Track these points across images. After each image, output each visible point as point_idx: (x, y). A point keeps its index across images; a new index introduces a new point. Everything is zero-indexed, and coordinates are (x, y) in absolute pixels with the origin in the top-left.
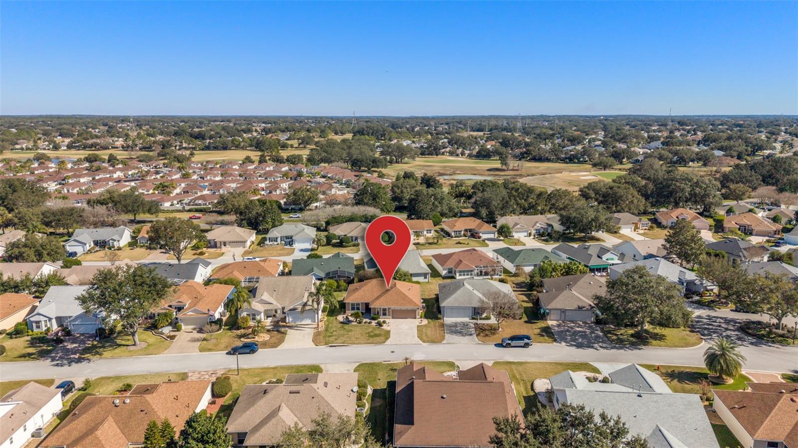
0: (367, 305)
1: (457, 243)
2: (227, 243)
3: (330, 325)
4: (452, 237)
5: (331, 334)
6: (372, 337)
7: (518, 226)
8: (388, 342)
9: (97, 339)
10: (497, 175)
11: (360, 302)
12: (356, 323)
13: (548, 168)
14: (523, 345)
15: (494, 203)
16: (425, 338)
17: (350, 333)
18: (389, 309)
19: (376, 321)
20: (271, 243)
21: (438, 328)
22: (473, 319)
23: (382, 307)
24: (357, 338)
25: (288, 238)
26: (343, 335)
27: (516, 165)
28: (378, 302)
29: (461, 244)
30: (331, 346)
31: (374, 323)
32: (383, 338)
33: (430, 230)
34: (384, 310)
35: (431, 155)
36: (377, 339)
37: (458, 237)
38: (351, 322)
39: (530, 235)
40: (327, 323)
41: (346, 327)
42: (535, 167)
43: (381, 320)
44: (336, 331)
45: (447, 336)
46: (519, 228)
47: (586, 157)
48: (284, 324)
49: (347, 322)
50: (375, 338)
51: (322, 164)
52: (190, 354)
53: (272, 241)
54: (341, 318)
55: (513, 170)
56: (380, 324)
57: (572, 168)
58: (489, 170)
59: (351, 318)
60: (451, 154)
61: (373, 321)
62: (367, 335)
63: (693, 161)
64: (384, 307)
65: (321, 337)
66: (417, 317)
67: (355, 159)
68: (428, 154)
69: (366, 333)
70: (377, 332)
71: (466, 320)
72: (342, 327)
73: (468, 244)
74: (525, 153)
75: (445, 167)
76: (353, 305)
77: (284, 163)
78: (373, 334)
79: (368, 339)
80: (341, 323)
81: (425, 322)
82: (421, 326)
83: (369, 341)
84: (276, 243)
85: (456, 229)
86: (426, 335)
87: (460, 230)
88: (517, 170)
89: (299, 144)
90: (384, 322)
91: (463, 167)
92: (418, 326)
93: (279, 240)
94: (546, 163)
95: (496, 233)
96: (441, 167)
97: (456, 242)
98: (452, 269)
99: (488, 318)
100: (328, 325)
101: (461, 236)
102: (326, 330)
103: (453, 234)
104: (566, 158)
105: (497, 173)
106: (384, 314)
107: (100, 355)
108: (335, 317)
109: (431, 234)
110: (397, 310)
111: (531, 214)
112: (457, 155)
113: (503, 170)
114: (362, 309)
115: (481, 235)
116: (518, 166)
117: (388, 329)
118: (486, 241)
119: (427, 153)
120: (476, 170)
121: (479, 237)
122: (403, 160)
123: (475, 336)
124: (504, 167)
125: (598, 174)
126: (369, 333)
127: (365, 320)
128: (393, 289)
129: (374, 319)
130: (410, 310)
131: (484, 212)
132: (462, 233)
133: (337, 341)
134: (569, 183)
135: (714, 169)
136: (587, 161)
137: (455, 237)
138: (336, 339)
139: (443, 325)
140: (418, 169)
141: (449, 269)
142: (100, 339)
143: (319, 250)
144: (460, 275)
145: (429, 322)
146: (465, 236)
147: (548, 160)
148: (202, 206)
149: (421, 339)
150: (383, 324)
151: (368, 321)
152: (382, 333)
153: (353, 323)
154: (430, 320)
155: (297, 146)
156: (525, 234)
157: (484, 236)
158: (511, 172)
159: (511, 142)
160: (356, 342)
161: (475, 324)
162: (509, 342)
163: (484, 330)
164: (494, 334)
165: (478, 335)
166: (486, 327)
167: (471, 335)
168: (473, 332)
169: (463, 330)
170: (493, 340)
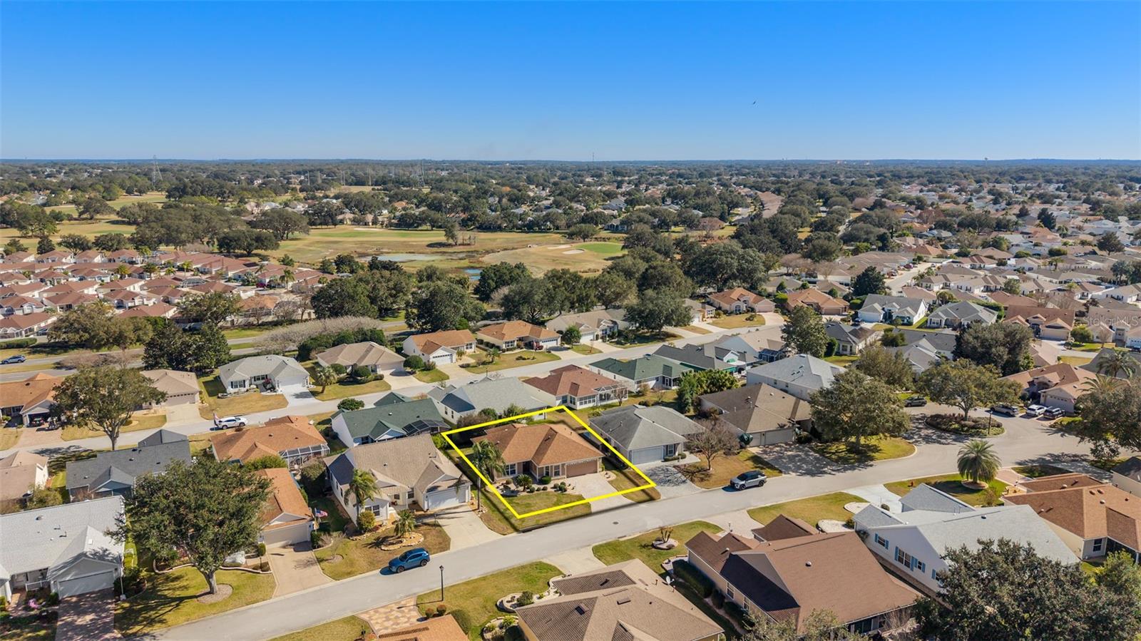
1: (517, 359)
4: (504, 351)
9: (123, 597)
10: (445, 252)
11: (516, 462)
12: (525, 493)
13: (508, 240)
14: (757, 484)
18: (561, 465)
19: (552, 485)
20: (236, 390)
21: (636, 481)
22: (666, 460)
23: (551, 465)
25: (259, 379)
27: (467, 237)
28: (545, 457)
29: (524, 359)
30: (524, 532)
31: (550, 488)
33: (471, 344)
34: (557, 468)
35: (326, 224)
37: (511, 350)
38: (515, 492)
39: (597, 337)
42: (490, 239)
43: (558, 482)
45: (658, 488)
47: (548, 223)
48: (426, 512)
49: (511, 493)
51: (162, 247)
52: (322, 586)
53: (236, 387)
55: (463, 244)
56: (560, 489)
57: (538, 239)
58: (430, 245)
59: (513, 487)
60: (356, 222)
61: (547, 486)
63: (676, 225)
64: (556, 464)
65: (497, 522)
66: (599, 469)
68: (321, 224)
71: (659, 463)
73: (534, 358)
74: (469, 220)
75: (362, 243)
76: (507, 467)
77: (90, 248)
81: (612, 474)
84: (243, 389)
85: (507, 339)
87: (512, 339)
88: (469, 245)
89: (81, 214)
90: (563, 484)
91: (389, 242)
92: (610, 482)
93: (247, 383)
94: (499, 233)
95: (557, 340)
96: (355, 243)
97: (517, 356)
98: (566, 396)
99: (684, 457)
101: (514, 349)
102: (493, 510)
103: (504, 347)
104: (524, 226)
105: (443, 249)
106: (557, 474)
107: (161, 622)
109: (473, 350)
110: (574, 466)
112: (366, 224)
113: (450, 245)
115: (541, 344)
116: (470, 238)
117: (575, 492)
118: (553, 352)
119: (318, 221)
120: (412, 246)
121: (541, 348)
122: (290, 234)
123: (688, 481)
124: (451, 241)
125: (586, 247)
128: (556, 437)
129: (545, 482)
130: (586, 463)
132: (516, 343)
134: (554, 260)
135: (704, 233)
136: (550, 229)
137: (508, 350)
140: (323, 247)
141: (563, 397)
142: (127, 597)
143: (325, 392)
144: (581, 404)
145: (617, 475)
146: (519, 347)
147: (499, 229)
148: (16, 338)
149: (631, 499)
150: (564, 487)
151: (541, 486)
153: (521, 494)
154: (616, 472)
155: (76, 215)
156: (591, 337)
157: (546, 345)
158: (461, 247)
161: (674, 467)
162: (743, 482)
163: (693, 473)
164: (709, 476)
165: (692, 480)
166: (692, 469)
167: (684, 482)
168: (683, 478)
169: (669, 478)
170: (716, 484)
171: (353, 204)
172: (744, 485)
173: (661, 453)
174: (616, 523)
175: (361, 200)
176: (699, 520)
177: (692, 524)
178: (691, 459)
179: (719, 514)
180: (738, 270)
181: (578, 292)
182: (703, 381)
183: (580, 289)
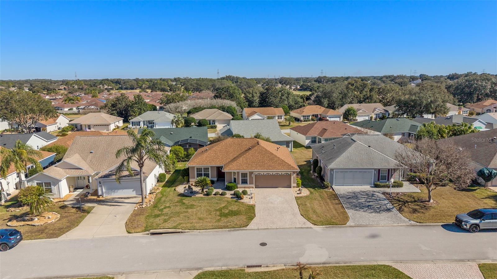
0: (219, 169)
2: (91, 127)
3: (163, 199)
4: (301, 121)
5: (160, 213)
6: (226, 215)
7: (361, 111)
8: (253, 225)
11: (208, 165)
12: (201, 195)
15: (334, 95)
16: (314, 217)
17: (190, 210)
18: (251, 173)
19: (232, 192)
21: (328, 200)
22: (376, 186)
23: (242, 171)
24: (200, 219)
25: (151, 123)
26: (178, 214)
28: (235, 164)
30: (153, 234)
31: (229, 194)
32: (243, 218)
34: (244, 175)
36: (235, 220)
37: (306, 121)
38: (193, 193)
39: (371, 118)
40: (159, 196)
41: (186, 201)
43: (240, 190)
44: (169, 207)
45: (350, 213)
46: (361, 113)
48: (95, 197)
49: (190, 193)
50: (230, 218)
54: (181, 189)
56: (238, 196)
59: (195, 189)
61: (227, 192)
62: (218, 213)
64: (244, 171)
65: (142, 218)
66: (293, 185)
67: (218, 88)
69: (216, 210)
70: (234, 208)
71: (367, 188)
72: (181, 202)
76: (199, 170)
78: (227, 211)
79: (219, 221)
80: (181, 195)
81: (305, 192)
82: (301, 197)
83: (221, 224)
84: (138, 127)
86: (314, 212)
87: (309, 115)
90: (245, 193)
92: (297, 198)
93: (142, 124)
95: (342, 117)
98: (315, 138)
99: (399, 185)
100: (160, 199)
101: (309, 121)
102: (155, 206)
106: (244, 182)
108: (174, 188)
109: (282, 120)
110: (264, 176)
111: (369, 102)
114: (213, 176)
115: (328, 118)
117: (252, 202)
121: (327, 121)
123: (395, 211)
126: (220, 210)
127: (215, 191)
128: (256, 148)
129: (229, 188)
130: (282, 175)
131: (326, 102)
132: (310, 117)
133: (167, 225)
137: (304, 121)
138: (165, 221)
139: (335, 196)
145: (311, 193)
149: (309, 219)
150: (242, 195)
151: (220, 191)
152: (243, 209)
153: (197, 196)
154: (312, 190)
159: (322, 80)
160: (197, 225)
161: (384, 193)
162: (477, 221)
163: (405, 202)
164: (426, 208)
165: (400, 210)
166: (406, 198)
167: (389, 210)
168: (389, 206)
169: (371, 204)
170: (434, 218)
171: (283, 82)
172: (477, 225)
173: (372, 177)
174: (263, 244)
175: (287, 80)
176: (387, 263)
177: (373, 268)
178: (408, 188)
179: (426, 261)
180: (491, 92)
181: (365, 93)
182: (444, 132)
183: (366, 92)
